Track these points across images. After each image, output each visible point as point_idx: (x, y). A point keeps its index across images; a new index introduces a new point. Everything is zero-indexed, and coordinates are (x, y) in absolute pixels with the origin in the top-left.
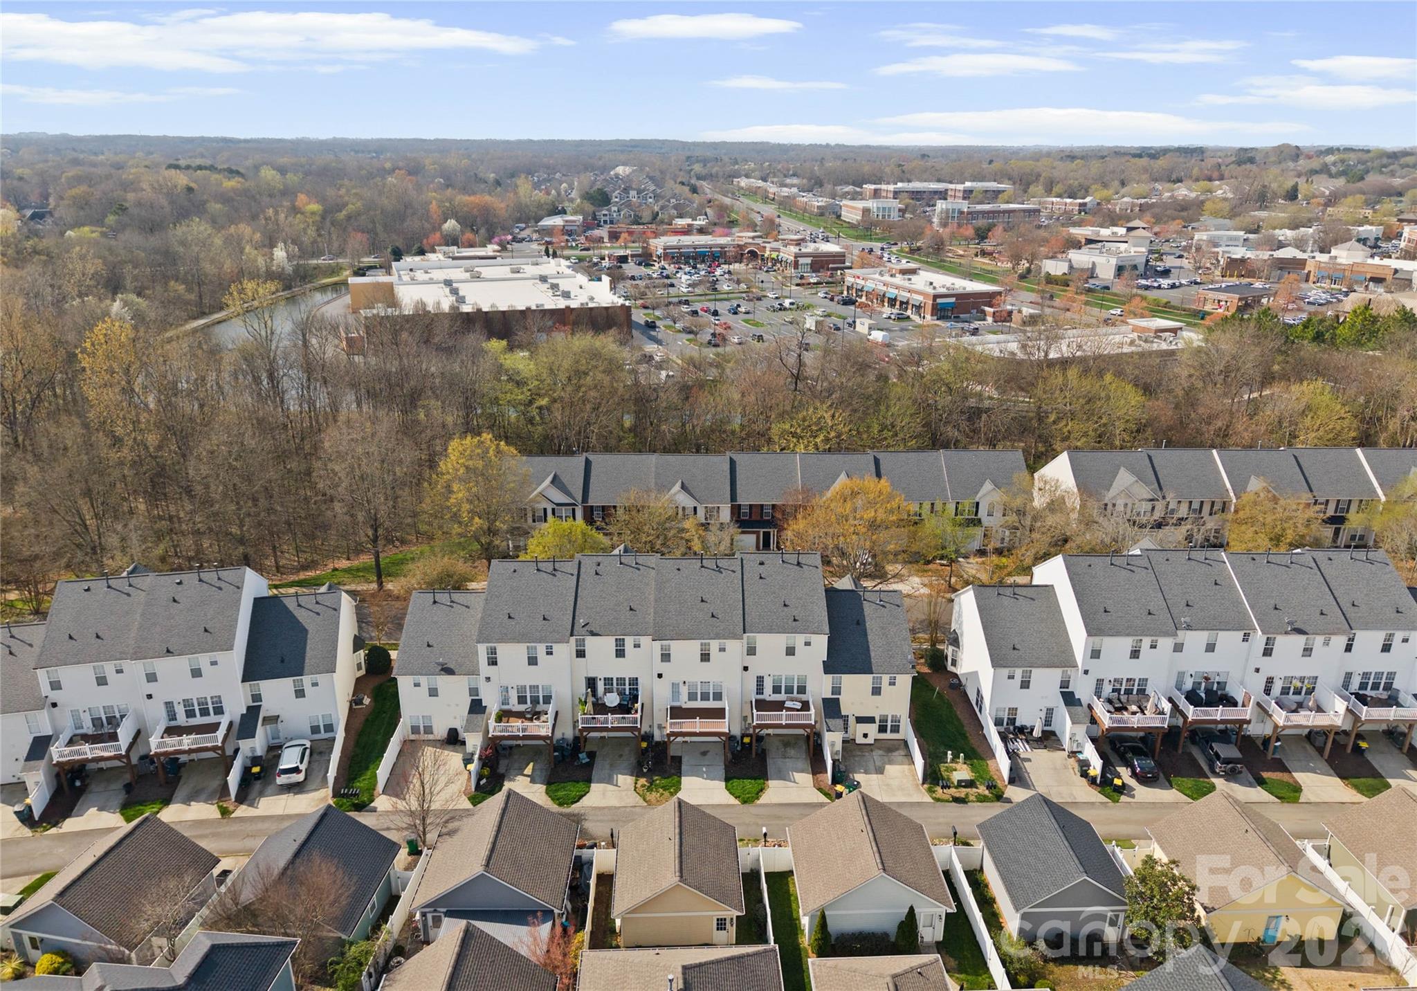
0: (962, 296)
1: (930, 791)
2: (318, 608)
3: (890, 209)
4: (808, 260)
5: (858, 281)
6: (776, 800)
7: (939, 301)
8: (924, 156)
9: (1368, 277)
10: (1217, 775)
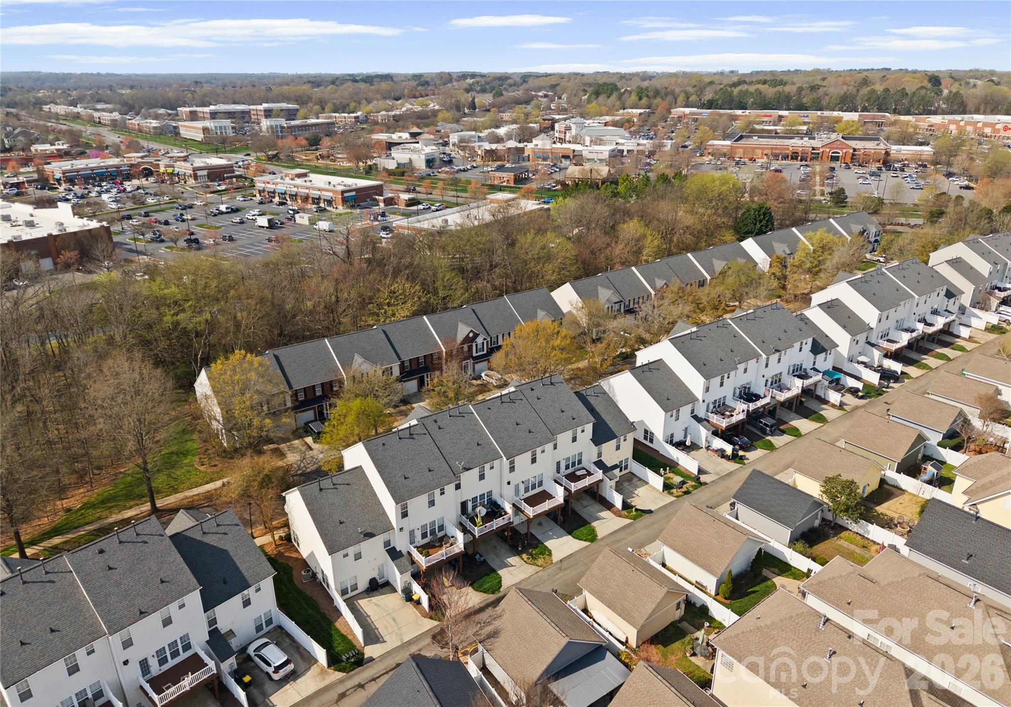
0: (359, 190)
1: (671, 494)
2: (221, 529)
3: (225, 127)
4: (205, 173)
5: (268, 185)
6: (607, 533)
7: (346, 195)
8: (196, 82)
9: (561, 155)
10: (768, 435)
